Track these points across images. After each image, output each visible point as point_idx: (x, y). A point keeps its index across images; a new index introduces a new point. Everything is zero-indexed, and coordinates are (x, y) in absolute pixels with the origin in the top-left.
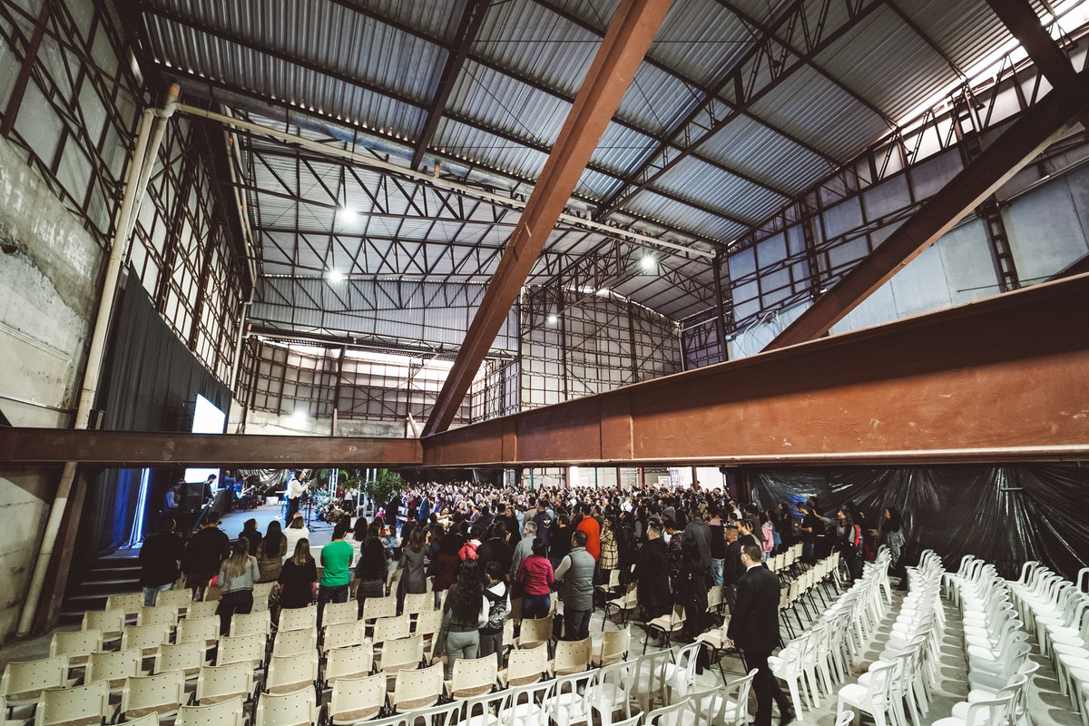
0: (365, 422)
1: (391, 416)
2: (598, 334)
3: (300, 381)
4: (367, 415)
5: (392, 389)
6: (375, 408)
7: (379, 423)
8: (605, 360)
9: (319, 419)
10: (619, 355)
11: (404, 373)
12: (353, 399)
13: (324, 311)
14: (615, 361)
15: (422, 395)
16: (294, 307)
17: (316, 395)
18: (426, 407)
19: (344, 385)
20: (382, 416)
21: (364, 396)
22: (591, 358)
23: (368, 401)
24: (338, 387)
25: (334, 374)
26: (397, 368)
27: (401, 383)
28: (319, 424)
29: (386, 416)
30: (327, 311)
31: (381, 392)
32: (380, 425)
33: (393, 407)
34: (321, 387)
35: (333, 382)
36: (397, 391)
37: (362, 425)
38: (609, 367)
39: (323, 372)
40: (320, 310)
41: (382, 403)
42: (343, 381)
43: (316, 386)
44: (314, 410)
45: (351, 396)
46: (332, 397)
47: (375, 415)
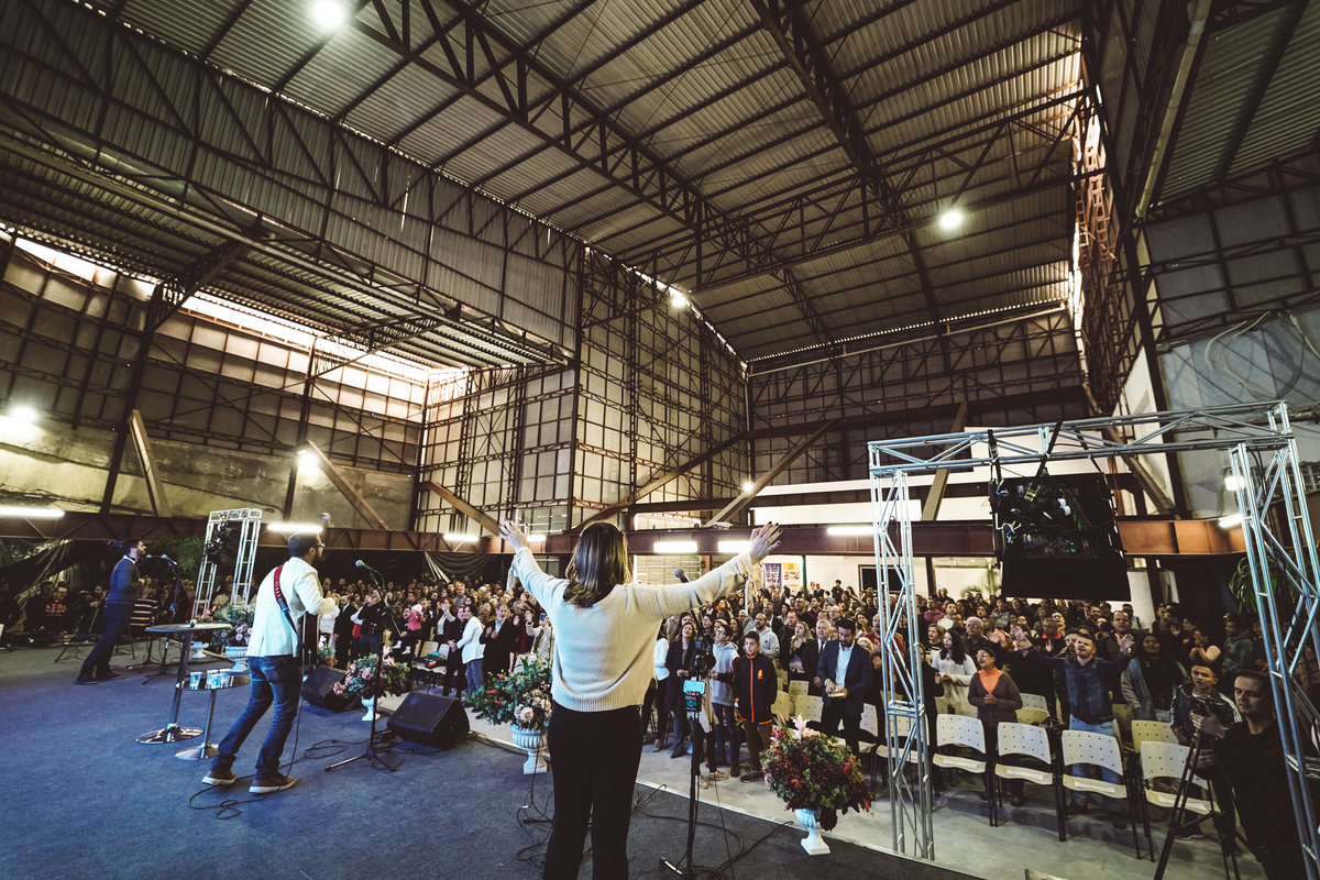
0: (201, 448)
1: (262, 444)
2: (669, 354)
3: (36, 331)
4: (207, 435)
5: (271, 391)
6: (227, 422)
7: (234, 454)
8: (674, 395)
9: (81, 431)
10: (688, 392)
11: (299, 363)
12: (177, 396)
13: (198, 143)
14: (684, 399)
15: (332, 412)
16: (108, 99)
17: (77, 372)
18: (337, 437)
19: (157, 363)
20: (241, 442)
21: (205, 395)
22: (660, 387)
23: (213, 406)
24: (141, 363)
25: (135, 334)
26: (285, 352)
27: (289, 381)
28: (75, 439)
29: (253, 442)
30: (208, 148)
31: (244, 393)
32: (236, 460)
33: (269, 426)
34: (93, 356)
35: (129, 352)
36: (281, 397)
37: (194, 455)
38: (678, 406)
39: (102, 324)
40: (186, 134)
41: (246, 414)
42: (154, 355)
43: (81, 352)
44: (67, 404)
45: (172, 389)
46: (120, 383)
47: (226, 437)
